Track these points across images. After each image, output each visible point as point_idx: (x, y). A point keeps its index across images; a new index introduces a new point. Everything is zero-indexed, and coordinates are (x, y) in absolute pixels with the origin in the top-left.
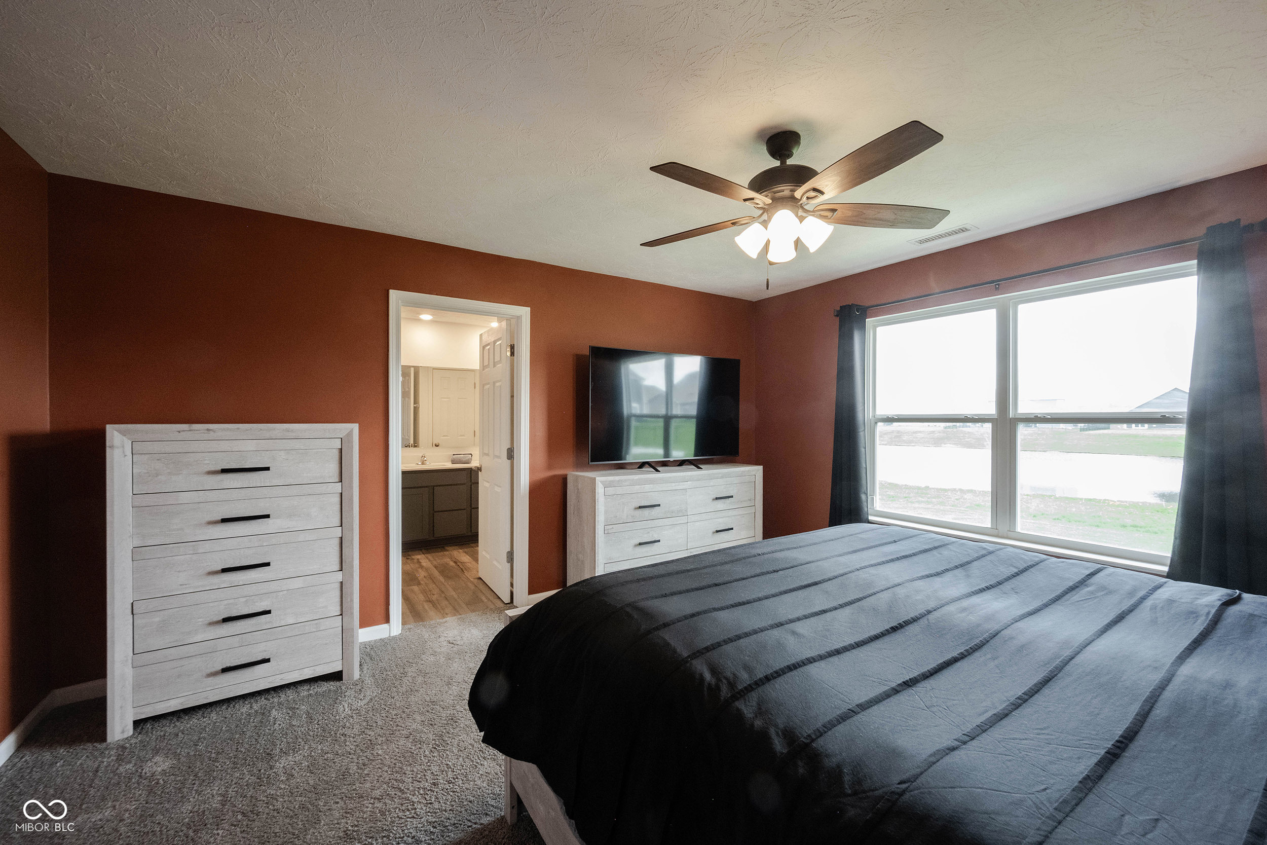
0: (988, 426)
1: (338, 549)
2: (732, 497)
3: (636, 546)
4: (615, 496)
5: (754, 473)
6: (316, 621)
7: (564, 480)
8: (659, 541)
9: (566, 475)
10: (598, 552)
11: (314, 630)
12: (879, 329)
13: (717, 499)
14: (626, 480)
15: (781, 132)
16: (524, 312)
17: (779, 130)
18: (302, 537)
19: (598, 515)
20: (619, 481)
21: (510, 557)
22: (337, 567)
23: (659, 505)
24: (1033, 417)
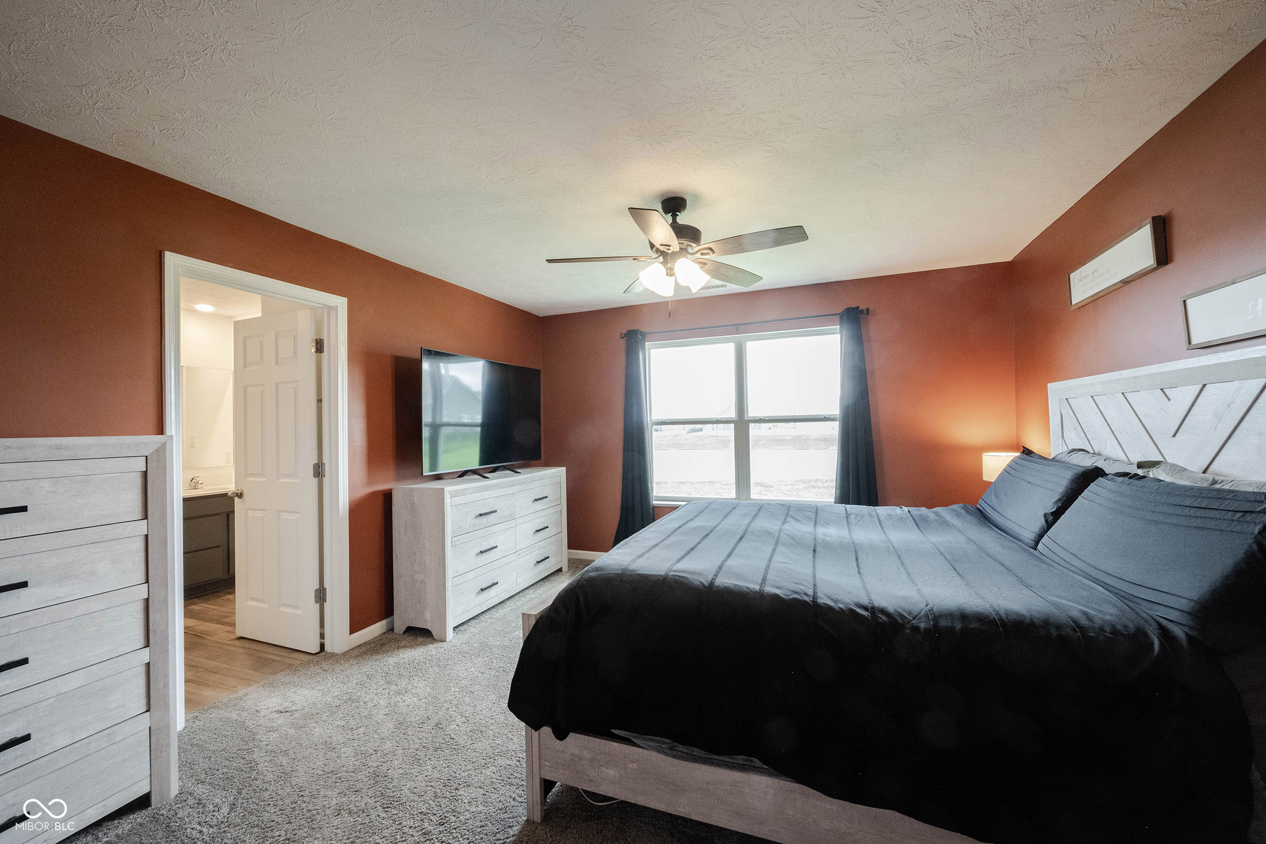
0: (732, 425)
1: (142, 617)
2: (546, 497)
3: (478, 554)
4: (459, 506)
5: (559, 474)
6: (109, 731)
7: (387, 497)
8: (496, 547)
9: (391, 490)
10: (448, 566)
11: (106, 745)
12: (652, 351)
13: (536, 500)
14: (469, 489)
15: (678, 197)
16: (341, 303)
17: (677, 196)
18: (82, 608)
19: (447, 528)
20: (463, 489)
21: (321, 596)
22: (141, 642)
23: (496, 511)
24: (758, 419)
